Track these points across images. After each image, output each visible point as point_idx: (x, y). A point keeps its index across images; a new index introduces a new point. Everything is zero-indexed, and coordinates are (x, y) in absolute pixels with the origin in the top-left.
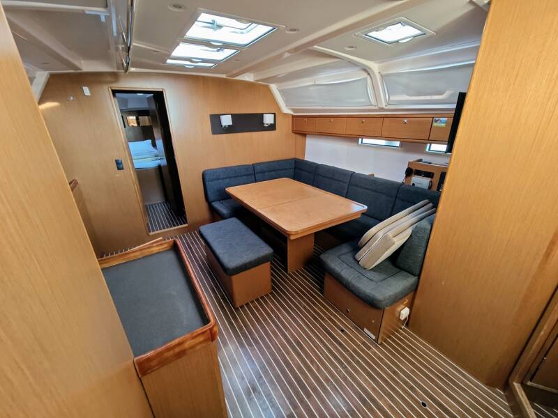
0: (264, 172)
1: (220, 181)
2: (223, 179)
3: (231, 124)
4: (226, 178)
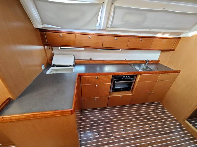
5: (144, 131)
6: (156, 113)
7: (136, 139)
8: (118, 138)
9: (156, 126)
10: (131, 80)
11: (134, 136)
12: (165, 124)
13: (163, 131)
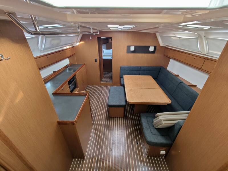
0: (145, 70)
1: (126, 71)
2: (127, 70)
3: (134, 50)
4: (128, 70)
5: (97, 98)
6: (92, 89)
7: (99, 102)
8: (95, 108)
9: (97, 93)
10: (74, 80)
11: (97, 102)
12: (98, 90)
13: (100, 92)
